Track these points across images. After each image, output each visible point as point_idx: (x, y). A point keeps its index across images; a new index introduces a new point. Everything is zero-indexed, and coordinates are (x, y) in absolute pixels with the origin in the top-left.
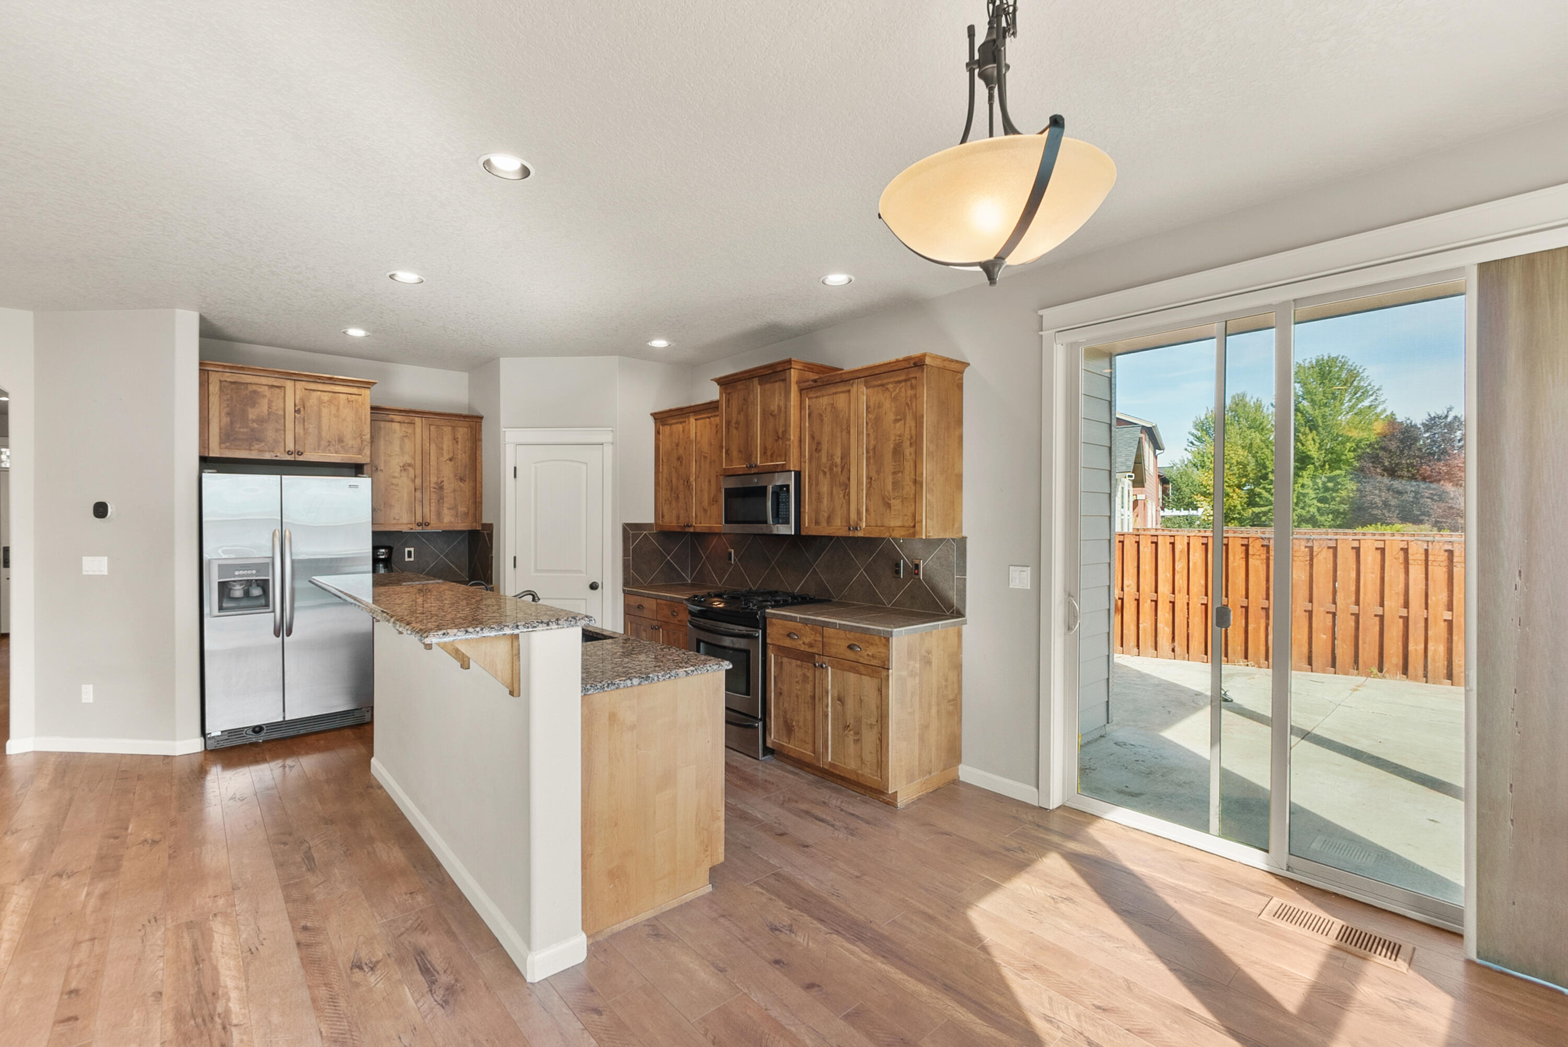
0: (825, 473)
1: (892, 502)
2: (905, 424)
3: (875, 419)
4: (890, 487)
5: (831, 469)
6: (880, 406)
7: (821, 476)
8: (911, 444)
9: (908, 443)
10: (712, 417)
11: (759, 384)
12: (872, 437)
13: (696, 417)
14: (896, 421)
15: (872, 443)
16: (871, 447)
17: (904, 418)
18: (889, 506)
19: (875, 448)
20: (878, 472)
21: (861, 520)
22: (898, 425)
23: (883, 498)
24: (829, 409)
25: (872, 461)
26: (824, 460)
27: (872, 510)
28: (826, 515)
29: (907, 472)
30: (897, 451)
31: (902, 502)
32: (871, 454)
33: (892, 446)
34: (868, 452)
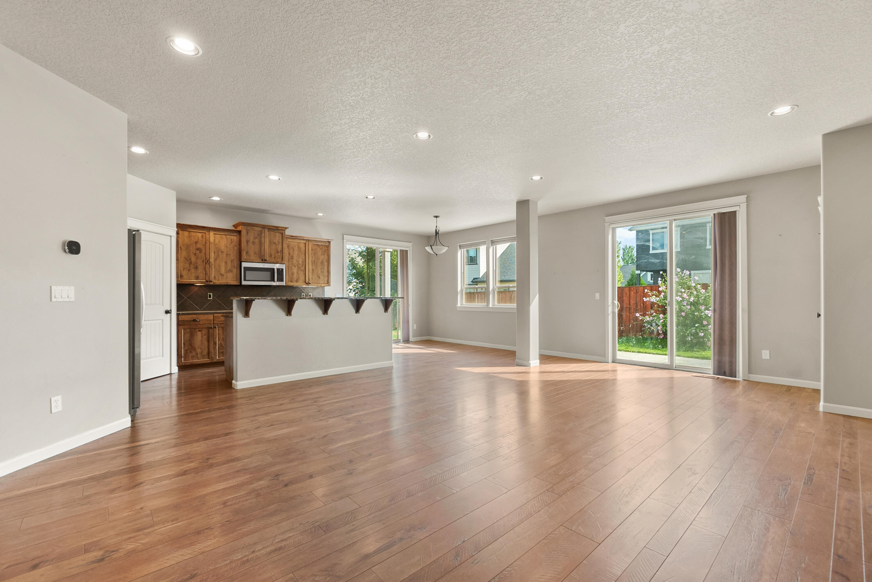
0: (295, 266)
1: (320, 276)
2: (324, 256)
3: (315, 253)
4: (320, 273)
5: (298, 265)
6: (316, 250)
7: (293, 267)
8: (326, 262)
9: (325, 261)
10: (227, 235)
11: (268, 231)
12: (313, 258)
13: (215, 233)
14: (322, 255)
15: (314, 259)
16: (313, 261)
17: (324, 254)
18: (320, 278)
19: (314, 261)
20: (316, 268)
21: (310, 281)
22: (322, 256)
23: (318, 275)
24: (297, 246)
25: (313, 264)
26: (295, 262)
27: (314, 278)
28: (295, 279)
29: (325, 269)
30: (322, 263)
31: (324, 277)
32: (313, 263)
33: (320, 261)
34: (312, 262)
